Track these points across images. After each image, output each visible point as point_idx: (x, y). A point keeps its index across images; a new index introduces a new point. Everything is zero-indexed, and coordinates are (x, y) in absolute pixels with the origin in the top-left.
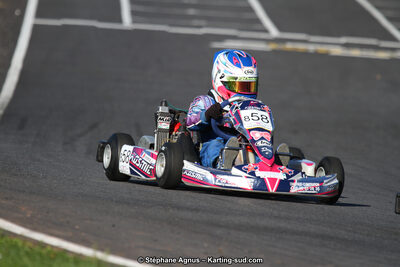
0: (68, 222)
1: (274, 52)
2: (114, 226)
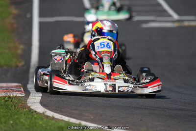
0: (115, 120)
1: (178, 27)
2: (141, 120)
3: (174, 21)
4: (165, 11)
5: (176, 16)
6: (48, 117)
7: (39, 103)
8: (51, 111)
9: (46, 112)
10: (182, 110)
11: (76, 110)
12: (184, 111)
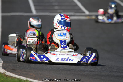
3: (86, 16)
4: (80, 9)
5: (87, 13)
6: (7, 76)
7: (1, 67)
8: (9, 72)
9: (5, 72)
10: (91, 71)
11: (25, 71)
12: (92, 72)
